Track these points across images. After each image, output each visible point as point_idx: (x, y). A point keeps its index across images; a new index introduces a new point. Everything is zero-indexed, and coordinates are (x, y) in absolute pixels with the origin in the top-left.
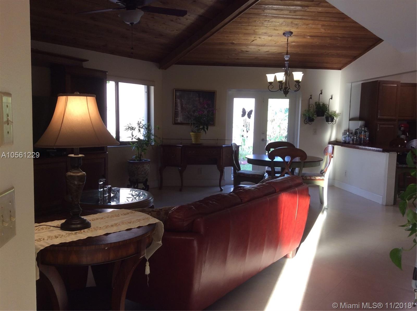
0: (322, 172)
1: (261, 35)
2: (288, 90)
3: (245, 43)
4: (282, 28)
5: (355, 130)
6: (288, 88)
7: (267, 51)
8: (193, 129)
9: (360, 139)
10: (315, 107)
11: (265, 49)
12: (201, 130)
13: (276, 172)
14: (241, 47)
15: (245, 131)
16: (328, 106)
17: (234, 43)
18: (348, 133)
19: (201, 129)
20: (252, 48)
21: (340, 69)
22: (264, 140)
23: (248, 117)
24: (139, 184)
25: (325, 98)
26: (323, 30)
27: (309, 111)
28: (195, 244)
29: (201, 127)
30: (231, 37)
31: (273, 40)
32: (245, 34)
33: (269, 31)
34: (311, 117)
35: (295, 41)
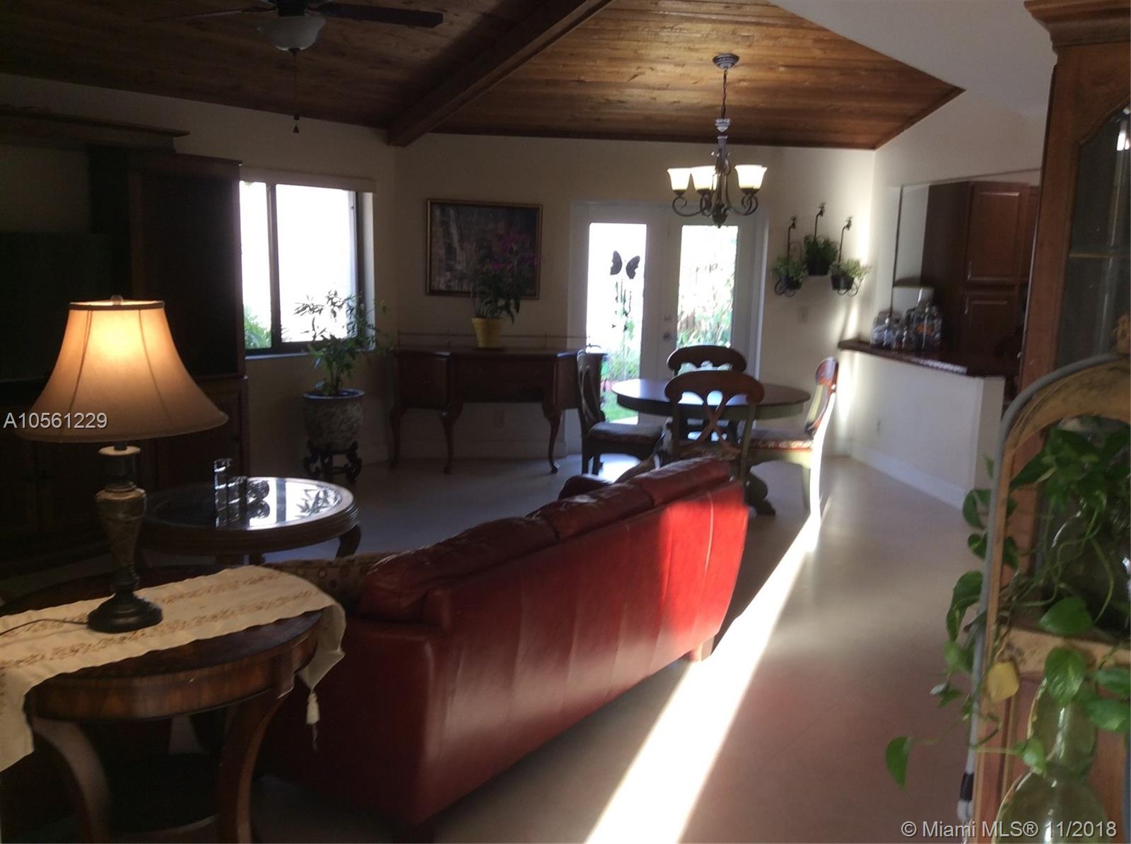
0: (810, 428)
1: (654, 62)
2: (725, 211)
3: (613, 80)
4: (709, 46)
5: (907, 312)
6: (726, 206)
7: (675, 102)
8: (480, 310)
9: (919, 337)
10: (804, 249)
11: (667, 97)
12: (500, 313)
14: (604, 92)
16: (838, 248)
17: (585, 82)
18: (887, 321)
19: (501, 308)
20: (635, 95)
21: (873, 149)
22: (670, 336)
23: (628, 274)
24: (336, 457)
25: (832, 227)
27: (787, 259)
29: (501, 303)
31: (688, 75)
32: (612, 59)
33: (674, 53)
34: (793, 277)
35: (748, 77)
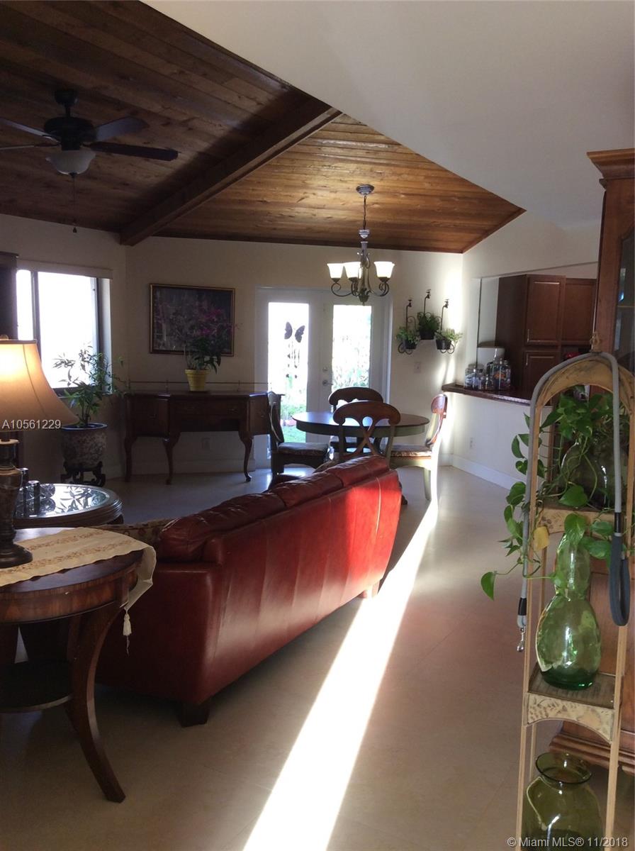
0: (429, 443)
1: (316, 189)
2: (368, 293)
3: (286, 201)
4: (355, 179)
5: (488, 365)
6: (368, 290)
7: (329, 217)
8: (191, 364)
9: (496, 380)
10: (418, 322)
11: (324, 214)
12: (206, 365)
13: (348, 443)
14: (280, 210)
15: (292, 365)
16: (440, 321)
17: (267, 202)
18: (475, 371)
19: (206, 362)
20: (301, 212)
21: (462, 252)
22: (327, 383)
23: (297, 339)
24: (85, 474)
25: (436, 306)
26: (427, 185)
27: (406, 329)
28: (209, 581)
29: (207, 358)
30: (261, 190)
31: (339, 199)
32: (287, 186)
33: (330, 183)
34: (411, 341)
35: (380, 201)
